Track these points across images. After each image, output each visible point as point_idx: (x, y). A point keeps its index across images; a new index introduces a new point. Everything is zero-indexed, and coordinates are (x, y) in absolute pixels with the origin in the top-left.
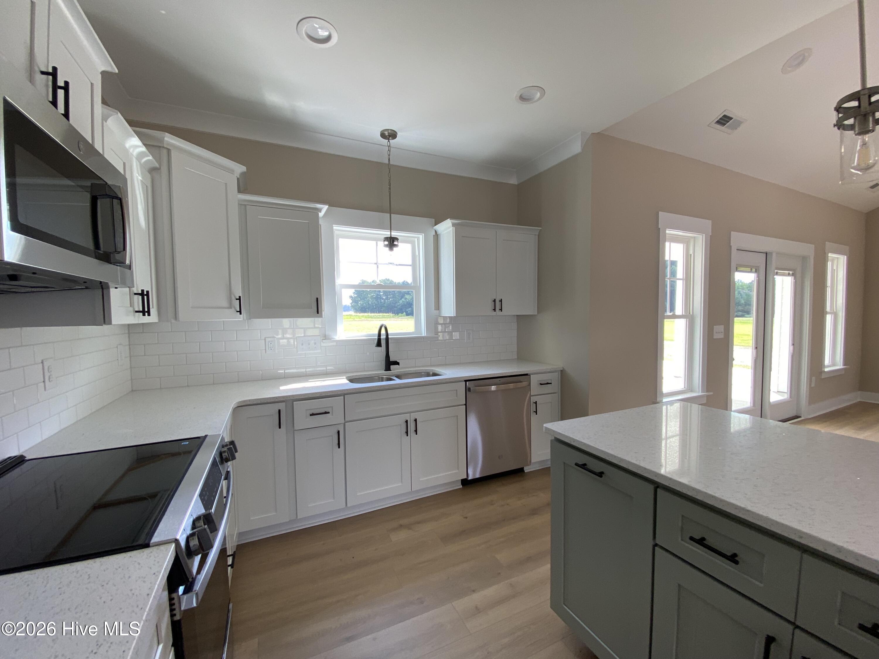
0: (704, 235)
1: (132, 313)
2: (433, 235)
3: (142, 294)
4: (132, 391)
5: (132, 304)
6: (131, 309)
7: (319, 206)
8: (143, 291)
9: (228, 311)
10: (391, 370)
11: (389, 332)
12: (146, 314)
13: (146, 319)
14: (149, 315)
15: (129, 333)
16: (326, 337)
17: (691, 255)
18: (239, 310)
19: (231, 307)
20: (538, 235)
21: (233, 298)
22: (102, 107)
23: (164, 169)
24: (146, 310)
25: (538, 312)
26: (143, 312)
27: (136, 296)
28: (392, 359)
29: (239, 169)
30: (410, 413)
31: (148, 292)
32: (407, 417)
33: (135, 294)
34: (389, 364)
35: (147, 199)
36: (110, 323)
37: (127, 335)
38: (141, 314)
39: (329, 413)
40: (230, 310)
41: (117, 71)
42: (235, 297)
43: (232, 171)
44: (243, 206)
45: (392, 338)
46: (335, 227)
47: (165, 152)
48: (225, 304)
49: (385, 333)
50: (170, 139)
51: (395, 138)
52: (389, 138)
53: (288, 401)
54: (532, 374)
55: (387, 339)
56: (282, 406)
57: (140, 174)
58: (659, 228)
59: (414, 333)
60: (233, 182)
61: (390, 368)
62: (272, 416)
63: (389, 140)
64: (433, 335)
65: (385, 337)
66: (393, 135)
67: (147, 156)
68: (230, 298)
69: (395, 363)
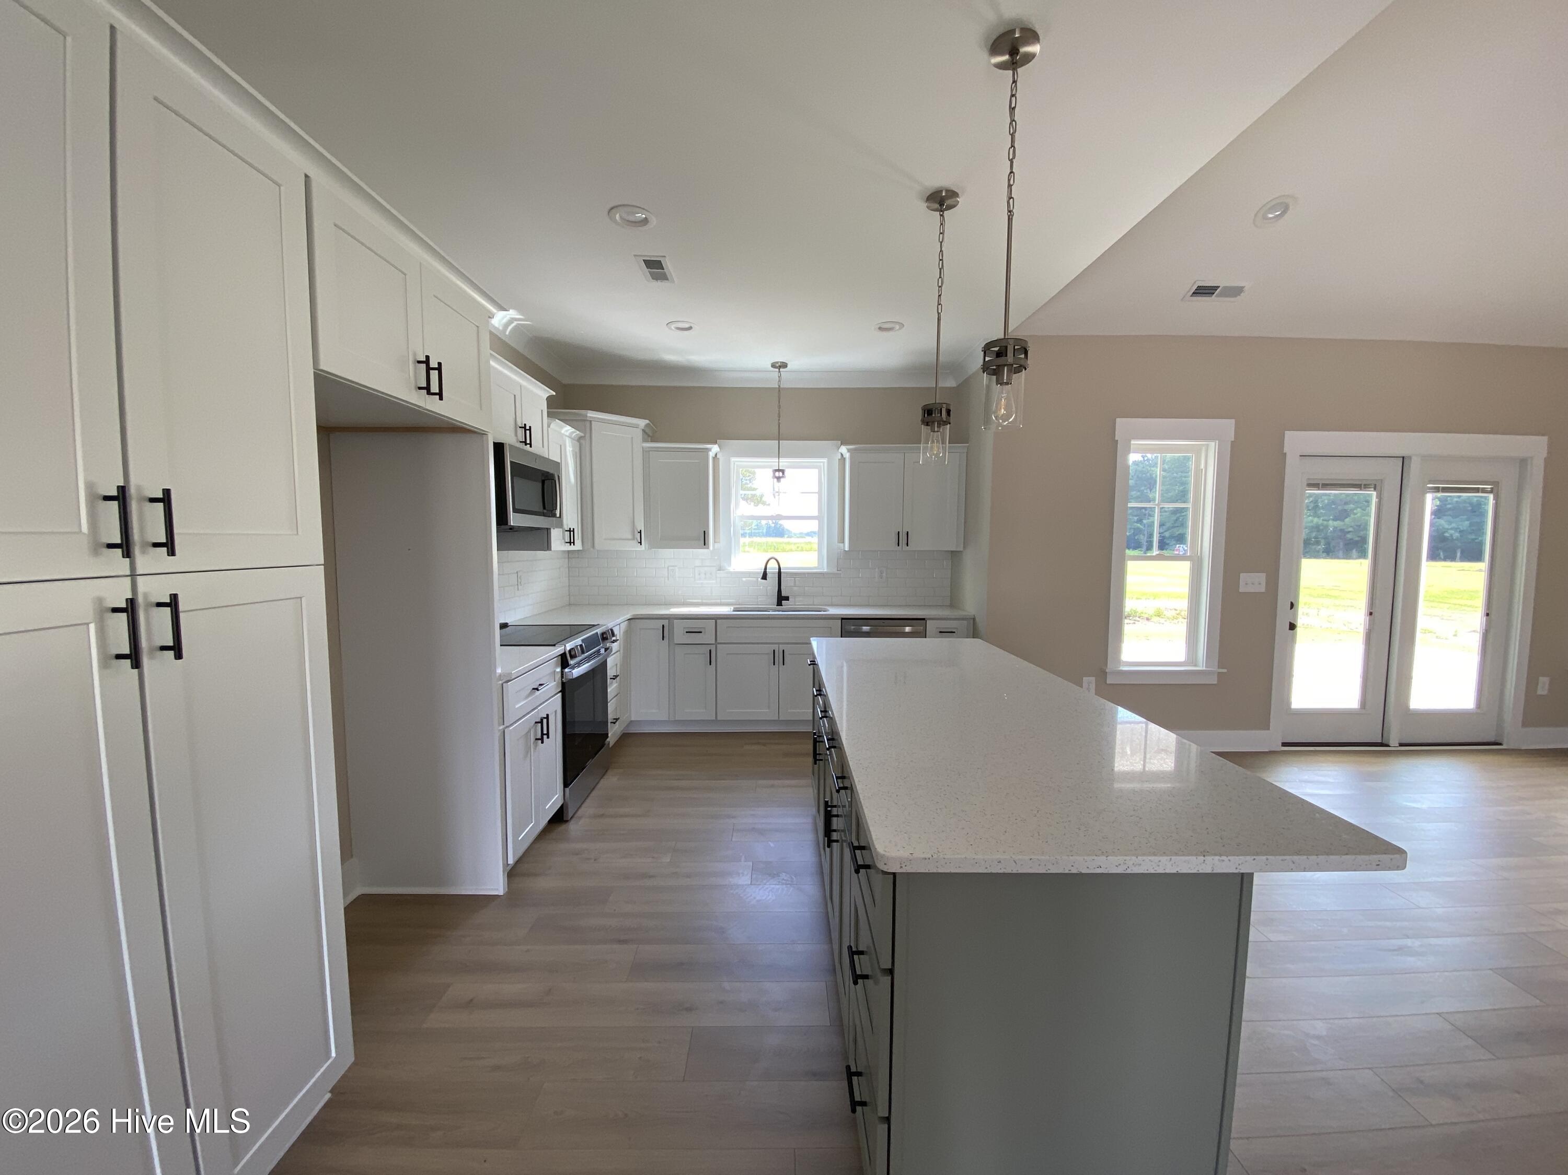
0: (1217, 441)
1: (564, 544)
2: (839, 459)
3: (570, 531)
4: (570, 605)
5: (564, 538)
6: (563, 541)
7: (709, 446)
8: (570, 529)
9: (631, 542)
10: (782, 606)
11: (782, 566)
12: (572, 544)
13: (572, 548)
14: (574, 545)
15: (569, 558)
16: (720, 569)
17: (1202, 469)
18: (639, 541)
19: (634, 539)
20: (967, 453)
21: (636, 532)
22: (548, 419)
23: (588, 435)
24: (572, 541)
25: (964, 547)
26: (570, 543)
27: (566, 532)
28: (784, 594)
29: (642, 423)
30: (779, 644)
31: (573, 529)
32: (776, 647)
33: (566, 531)
34: (781, 599)
35: (576, 463)
36: (551, 550)
37: (567, 560)
38: (569, 544)
39: (701, 632)
40: (634, 541)
41: (554, 394)
42: (637, 531)
43: (637, 426)
44: (646, 452)
45: (785, 573)
46: (733, 459)
47: (588, 424)
48: (630, 537)
49: (777, 566)
50: (591, 414)
51: (787, 366)
52: (780, 367)
53: (671, 618)
54: (930, 619)
55: (780, 573)
56: (666, 622)
57: (571, 447)
58: (1116, 439)
59: (815, 568)
60: (639, 434)
61: (781, 603)
62: (658, 629)
63: (779, 370)
64: (835, 571)
65: (777, 571)
66: (784, 365)
67: (576, 432)
68: (634, 532)
69: (787, 598)
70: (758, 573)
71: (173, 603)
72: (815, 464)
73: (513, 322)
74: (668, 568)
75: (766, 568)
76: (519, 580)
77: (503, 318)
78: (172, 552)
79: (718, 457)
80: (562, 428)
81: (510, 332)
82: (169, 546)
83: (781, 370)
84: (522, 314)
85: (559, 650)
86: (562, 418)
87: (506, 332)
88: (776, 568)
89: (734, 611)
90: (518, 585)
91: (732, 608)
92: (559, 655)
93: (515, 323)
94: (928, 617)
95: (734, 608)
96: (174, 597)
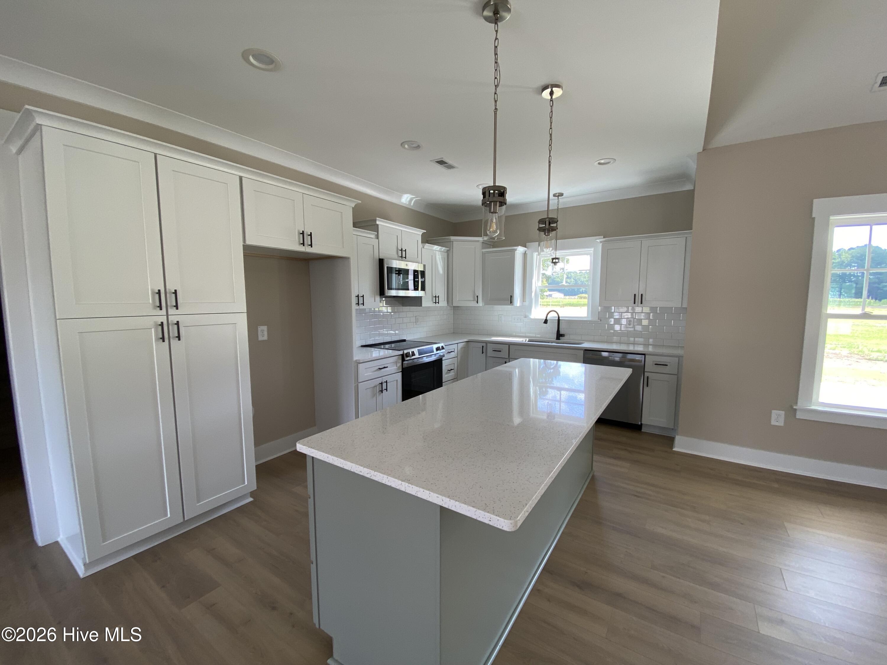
3: (436, 297)
4: (453, 333)
6: (432, 302)
9: (472, 302)
10: (560, 340)
11: (561, 316)
13: (438, 305)
14: (439, 303)
15: (454, 310)
16: (524, 317)
18: (477, 301)
19: (474, 300)
22: (422, 245)
23: (451, 249)
26: (436, 303)
27: (434, 298)
28: (561, 333)
29: (482, 239)
31: (438, 296)
34: (559, 336)
35: (445, 263)
36: (422, 306)
37: (452, 311)
39: (501, 351)
41: (426, 231)
42: (476, 296)
43: (478, 241)
44: (483, 254)
45: (562, 320)
46: (535, 254)
47: (452, 243)
48: (472, 299)
49: (557, 316)
50: (453, 238)
51: (563, 195)
52: (558, 196)
53: (487, 343)
54: (648, 355)
55: (559, 320)
56: (484, 345)
57: (440, 255)
58: (813, 216)
59: (585, 317)
60: (479, 245)
61: (559, 338)
62: (480, 348)
63: (558, 198)
64: (596, 319)
65: (557, 318)
66: (561, 195)
67: (443, 248)
68: (474, 296)
69: (563, 335)
70: (542, 319)
71: (178, 323)
72: (587, 252)
73: (413, 200)
74: (498, 316)
75: (547, 317)
76: (417, 320)
77: (407, 198)
78: (177, 309)
79: (526, 253)
80: (433, 247)
81: (414, 204)
82: (177, 307)
83: (559, 197)
84: (413, 195)
85: (401, 352)
86: (430, 243)
87: (411, 204)
88: (556, 317)
89: (528, 341)
90: (416, 322)
91: (527, 340)
92: (401, 355)
93: (414, 199)
94: (647, 353)
95: (529, 340)
96: (178, 322)
